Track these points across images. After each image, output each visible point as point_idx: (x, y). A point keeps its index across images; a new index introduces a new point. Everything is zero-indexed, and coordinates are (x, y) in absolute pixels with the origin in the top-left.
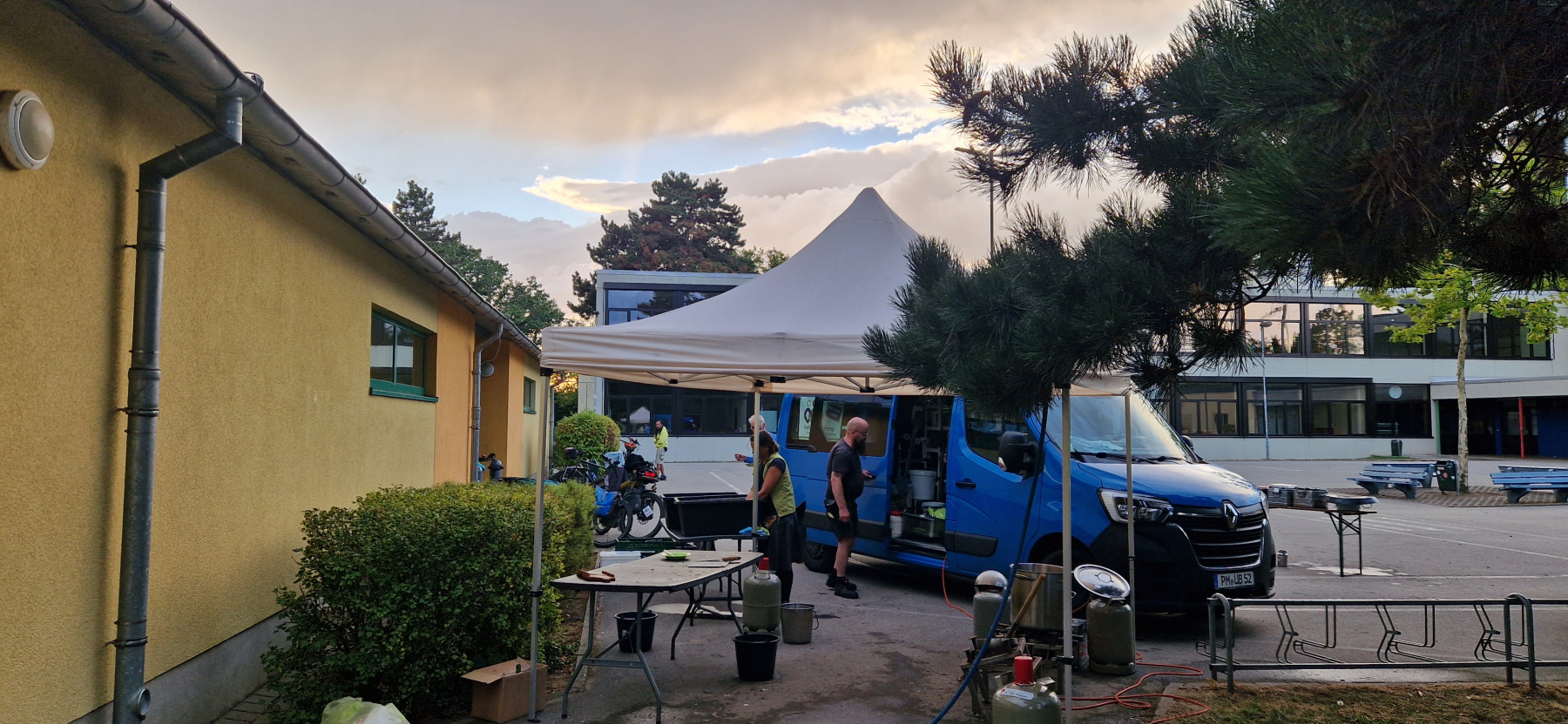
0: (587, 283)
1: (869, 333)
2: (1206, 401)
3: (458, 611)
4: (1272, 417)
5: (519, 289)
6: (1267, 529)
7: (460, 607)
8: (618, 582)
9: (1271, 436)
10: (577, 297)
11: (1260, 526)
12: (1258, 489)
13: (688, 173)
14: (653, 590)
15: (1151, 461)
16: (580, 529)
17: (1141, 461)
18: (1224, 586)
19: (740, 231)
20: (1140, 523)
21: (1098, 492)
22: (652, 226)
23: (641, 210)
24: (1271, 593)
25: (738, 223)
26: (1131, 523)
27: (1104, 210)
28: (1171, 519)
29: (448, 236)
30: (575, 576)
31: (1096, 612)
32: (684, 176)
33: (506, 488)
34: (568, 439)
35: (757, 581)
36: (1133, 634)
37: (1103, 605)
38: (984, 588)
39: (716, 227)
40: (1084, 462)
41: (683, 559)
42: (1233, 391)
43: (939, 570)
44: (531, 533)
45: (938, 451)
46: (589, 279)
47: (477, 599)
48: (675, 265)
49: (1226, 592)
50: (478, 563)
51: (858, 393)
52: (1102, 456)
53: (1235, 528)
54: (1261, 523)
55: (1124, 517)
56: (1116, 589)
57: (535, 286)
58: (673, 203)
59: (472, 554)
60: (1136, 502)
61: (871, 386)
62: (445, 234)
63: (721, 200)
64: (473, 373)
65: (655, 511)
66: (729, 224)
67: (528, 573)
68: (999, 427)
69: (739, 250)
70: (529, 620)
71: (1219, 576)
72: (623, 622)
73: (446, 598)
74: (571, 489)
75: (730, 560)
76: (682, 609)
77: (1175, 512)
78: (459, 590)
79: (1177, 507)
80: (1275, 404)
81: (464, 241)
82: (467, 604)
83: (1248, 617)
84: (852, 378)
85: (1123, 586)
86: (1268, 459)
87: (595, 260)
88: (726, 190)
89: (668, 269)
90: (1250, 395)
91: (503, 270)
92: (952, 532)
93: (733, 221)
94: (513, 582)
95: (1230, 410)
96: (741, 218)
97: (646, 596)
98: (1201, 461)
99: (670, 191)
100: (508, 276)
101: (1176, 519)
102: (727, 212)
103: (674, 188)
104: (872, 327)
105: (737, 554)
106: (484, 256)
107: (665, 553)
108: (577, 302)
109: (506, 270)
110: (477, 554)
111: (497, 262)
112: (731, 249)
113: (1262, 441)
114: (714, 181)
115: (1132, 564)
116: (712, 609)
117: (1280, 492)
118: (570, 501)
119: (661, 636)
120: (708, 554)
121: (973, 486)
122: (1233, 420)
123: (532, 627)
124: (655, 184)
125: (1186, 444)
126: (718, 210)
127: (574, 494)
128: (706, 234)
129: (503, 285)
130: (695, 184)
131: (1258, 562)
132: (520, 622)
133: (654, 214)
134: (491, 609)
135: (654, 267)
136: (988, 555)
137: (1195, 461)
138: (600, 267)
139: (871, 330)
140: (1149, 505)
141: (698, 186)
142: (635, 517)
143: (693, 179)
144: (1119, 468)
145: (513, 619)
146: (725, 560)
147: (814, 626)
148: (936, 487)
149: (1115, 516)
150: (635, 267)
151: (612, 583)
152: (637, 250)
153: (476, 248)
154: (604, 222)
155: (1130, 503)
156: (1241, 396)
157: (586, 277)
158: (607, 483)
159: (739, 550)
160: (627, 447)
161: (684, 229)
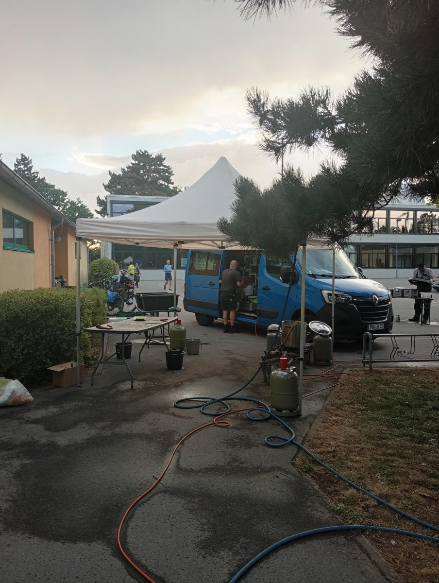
0: (103, 200)
1: (220, 220)
2: (372, 253)
3: (44, 341)
4: (399, 260)
5: (73, 203)
6: (390, 306)
7: (45, 340)
8: (114, 329)
9: (398, 268)
10: (99, 207)
11: (388, 305)
12: (388, 290)
13: (148, 151)
14: (130, 333)
15: (344, 278)
16: (99, 308)
17: (340, 278)
18: (372, 329)
19: (172, 177)
20: (338, 304)
21: (321, 291)
22: (132, 174)
23: (127, 167)
24: (391, 332)
25: (171, 174)
26: (333, 304)
27: (321, 165)
28: (351, 302)
29: (39, 178)
30: (95, 327)
31: (317, 340)
32: (146, 152)
33: (66, 290)
34: (96, 270)
35: (176, 329)
36: (332, 349)
37: (320, 337)
38: (271, 331)
39: (160, 175)
40: (316, 278)
41: (143, 320)
42: (384, 249)
43: (254, 324)
44: (75, 309)
45: (255, 274)
46: (104, 199)
47: (53, 337)
48: (142, 193)
49: (371, 332)
50: (52, 321)
51: (218, 249)
52: (323, 276)
53: (377, 305)
54: (388, 303)
55: (331, 301)
56: (326, 331)
57: (80, 202)
58: (141, 164)
59: (50, 317)
60: (336, 295)
61: (224, 246)
62: (38, 178)
63: (163, 163)
64: (51, 240)
65: (134, 301)
66: (167, 174)
67: (75, 326)
68: (280, 264)
69: (171, 186)
70: (76, 346)
71: (369, 325)
72: (118, 346)
73: (38, 336)
74: (95, 291)
75: (163, 320)
76: (143, 341)
77: (353, 299)
78: (44, 333)
79: (354, 297)
80: (401, 254)
81: (47, 181)
82: (48, 339)
83: (381, 342)
84: (215, 242)
85: (328, 329)
86: (397, 278)
87: (107, 190)
88: (165, 158)
89: (140, 195)
90: (391, 250)
91: (65, 194)
92: (260, 309)
93: (168, 173)
94: (68, 330)
95: (382, 257)
96: (172, 172)
97: (126, 335)
98: (365, 278)
99: (140, 158)
100: (67, 197)
101: (353, 302)
102: (165, 168)
103: (142, 157)
104: (221, 218)
105: (167, 318)
106: (56, 188)
107: (135, 318)
108: (99, 209)
109: (67, 194)
110: (52, 317)
111: (62, 191)
112: (168, 186)
113: (394, 270)
114: (159, 154)
115: (333, 320)
116: (157, 341)
117: (398, 291)
118: (94, 296)
119: (134, 352)
120: (155, 318)
121: (269, 289)
122: (383, 262)
123: (77, 348)
124: (133, 155)
125: (360, 271)
126: (162, 167)
127: (96, 293)
128: (156, 179)
129: (65, 201)
130: (151, 155)
131: (386, 319)
132: (72, 346)
133: (133, 169)
134: (59, 341)
135: (133, 194)
136: (274, 318)
137: (363, 278)
138: (109, 193)
139: (221, 219)
140: (342, 296)
141: (152, 157)
142: (125, 303)
143: (150, 153)
144: (329, 281)
145: (68, 345)
146: (161, 320)
147: (200, 348)
148: (254, 290)
149: (327, 301)
150: (125, 193)
151: (111, 330)
152: (125, 186)
153: (53, 184)
154: (110, 173)
155: (333, 295)
156: (387, 251)
157: (102, 198)
158: (112, 289)
159: (169, 316)
160: (122, 274)
161: (147, 176)
